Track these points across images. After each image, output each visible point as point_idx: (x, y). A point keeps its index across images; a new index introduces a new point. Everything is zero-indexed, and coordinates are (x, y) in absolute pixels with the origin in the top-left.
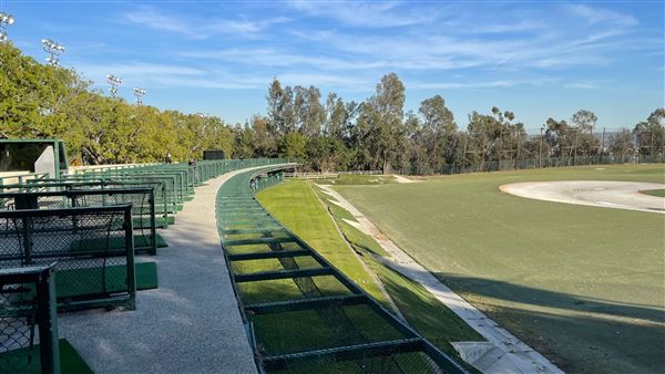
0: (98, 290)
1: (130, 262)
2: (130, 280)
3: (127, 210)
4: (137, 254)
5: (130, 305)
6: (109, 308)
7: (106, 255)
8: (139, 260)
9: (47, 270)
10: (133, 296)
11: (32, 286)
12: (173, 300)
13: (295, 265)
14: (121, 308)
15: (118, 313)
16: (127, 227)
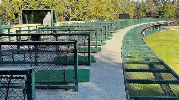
0: (62, 80)
1: (76, 69)
2: (76, 77)
3: (75, 43)
4: (80, 64)
5: (75, 89)
6: (66, 89)
7: (65, 64)
8: (80, 68)
9: (31, 69)
10: (77, 85)
11: (25, 76)
12: (95, 89)
14: (72, 90)
15: (70, 92)
16: (75, 51)
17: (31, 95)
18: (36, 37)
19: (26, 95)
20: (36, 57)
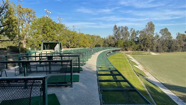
0: (64, 81)
1: (71, 74)
2: (71, 79)
3: (71, 61)
4: (74, 72)
5: (71, 86)
6: (66, 86)
7: (66, 72)
8: (73, 74)
10: (72, 84)
12: (82, 85)
13: (116, 78)
14: (69, 87)
15: (68, 88)
16: (71, 65)
17: (45, 91)
18: (50, 58)
19: (42, 92)
20: (50, 68)
